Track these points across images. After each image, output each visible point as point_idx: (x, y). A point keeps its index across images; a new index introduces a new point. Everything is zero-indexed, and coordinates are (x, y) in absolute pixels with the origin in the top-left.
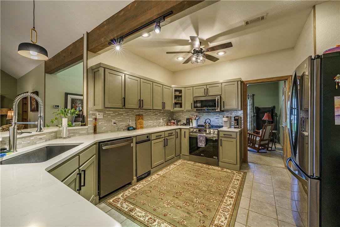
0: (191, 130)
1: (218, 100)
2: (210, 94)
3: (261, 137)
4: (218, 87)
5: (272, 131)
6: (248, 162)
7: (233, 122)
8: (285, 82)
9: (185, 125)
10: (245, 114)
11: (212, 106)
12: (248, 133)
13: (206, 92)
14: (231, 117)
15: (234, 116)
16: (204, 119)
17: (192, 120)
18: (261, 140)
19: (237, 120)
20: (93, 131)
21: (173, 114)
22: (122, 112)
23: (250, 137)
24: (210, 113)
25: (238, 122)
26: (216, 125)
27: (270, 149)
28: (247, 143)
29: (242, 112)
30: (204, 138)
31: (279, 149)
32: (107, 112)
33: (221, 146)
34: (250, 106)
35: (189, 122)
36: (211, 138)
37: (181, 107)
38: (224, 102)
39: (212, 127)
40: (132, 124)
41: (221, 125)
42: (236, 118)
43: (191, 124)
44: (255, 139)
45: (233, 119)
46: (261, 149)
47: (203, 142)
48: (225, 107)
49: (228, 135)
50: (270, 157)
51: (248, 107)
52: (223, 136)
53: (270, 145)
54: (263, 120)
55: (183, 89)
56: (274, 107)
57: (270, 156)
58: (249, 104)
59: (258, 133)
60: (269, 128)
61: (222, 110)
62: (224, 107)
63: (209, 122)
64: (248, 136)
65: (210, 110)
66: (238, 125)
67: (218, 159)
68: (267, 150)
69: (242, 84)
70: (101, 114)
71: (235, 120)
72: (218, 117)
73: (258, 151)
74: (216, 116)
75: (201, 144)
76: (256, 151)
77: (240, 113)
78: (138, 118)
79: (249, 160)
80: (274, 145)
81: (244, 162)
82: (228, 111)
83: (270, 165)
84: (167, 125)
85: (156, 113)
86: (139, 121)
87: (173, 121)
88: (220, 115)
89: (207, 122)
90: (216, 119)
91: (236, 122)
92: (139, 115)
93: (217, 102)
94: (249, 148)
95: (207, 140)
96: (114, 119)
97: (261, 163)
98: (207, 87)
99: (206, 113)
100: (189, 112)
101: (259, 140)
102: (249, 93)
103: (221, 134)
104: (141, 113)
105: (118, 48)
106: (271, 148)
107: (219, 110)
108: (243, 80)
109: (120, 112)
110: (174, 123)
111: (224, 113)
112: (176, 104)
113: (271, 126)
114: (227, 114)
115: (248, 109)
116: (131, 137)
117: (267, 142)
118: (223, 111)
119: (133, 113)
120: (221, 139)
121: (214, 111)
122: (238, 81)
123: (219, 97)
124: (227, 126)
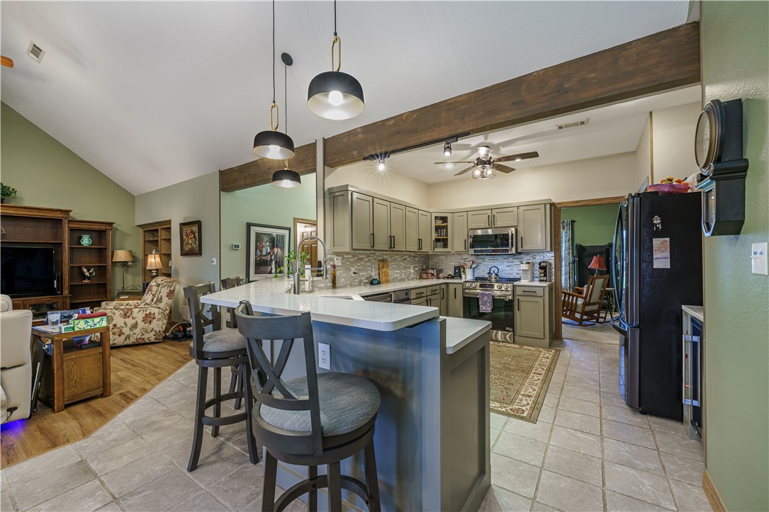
0: (467, 285)
1: (512, 234)
2: (498, 225)
3: (585, 298)
4: (512, 213)
5: (604, 289)
6: (562, 338)
7: (537, 272)
9: (452, 277)
10: (558, 258)
11: (502, 245)
12: (563, 292)
13: (492, 221)
14: (533, 264)
15: (539, 261)
16: (486, 266)
17: (464, 269)
18: (585, 304)
19: (544, 268)
20: (331, 284)
21: (429, 259)
22: (362, 256)
23: (566, 300)
24: (496, 257)
25: (545, 272)
26: (508, 276)
27: (601, 320)
28: (561, 309)
29: (553, 255)
30: (491, 297)
32: (345, 256)
33: (518, 310)
34: (567, 243)
35: (460, 272)
36: (502, 298)
37: (445, 246)
38: (521, 238)
39: (500, 280)
40: (374, 275)
41: (517, 276)
42: (542, 264)
43: (463, 276)
44: (574, 302)
45: (537, 266)
46: (585, 320)
47: (488, 305)
48: (524, 246)
49: (530, 293)
50: (600, 331)
51: (563, 245)
52: (522, 294)
53: (602, 315)
54: (590, 269)
55: (449, 216)
56: (611, 246)
58: (564, 238)
59: (581, 292)
60: (599, 282)
61: (519, 251)
62: (522, 247)
63: (496, 272)
64: (563, 298)
65: (498, 251)
66: (545, 275)
67: (513, 331)
68: (597, 321)
69: (553, 208)
70: (340, 258)
71: (541, 268)
72: (511, 264)
73: (581, 323)
74: (508, 262)
75: (484, 308)
76: (578, 323)
77: (550, 257)
78: (381, 266)
79: (564, 335)
80: (608, 314)
81: (556, 338)
82: (528, 253)
83: (600, 342)
84: (421, 278)
85: (405, 257)
86: (384, 270)
87: (431, 271)
88: (515, 260)
89: (492, 272)
90: (508, 266)
91: (543, 271)
92: (383, 260)
93: (510, 238)
94: (564, 319)
95: (495, 301)
96: (353, 266)
97: (585, 339)
98: (492, 214)
99: (490, 257)
100: (459, 254)
101: (581, 304)
102: (565, 218)
103: (519, 291)
104: (385, 257)
105: (381, 167)
106: (605, 318)
107: (514, 251)
108: (554, 201)
109: (360, 256)
110: (433, 275)
111: (522, 256)
112: (437, 240)
113: (602, 280)
114: (526, 258)
115: (563, 248)
116: (388, 293)
117: (596, 307)
118: (520, 253)
119: (375, 257)
120: (518, 299)
121: (506, 254)
122: (545, 205)
123: (513, 229)
124: (528, 279)
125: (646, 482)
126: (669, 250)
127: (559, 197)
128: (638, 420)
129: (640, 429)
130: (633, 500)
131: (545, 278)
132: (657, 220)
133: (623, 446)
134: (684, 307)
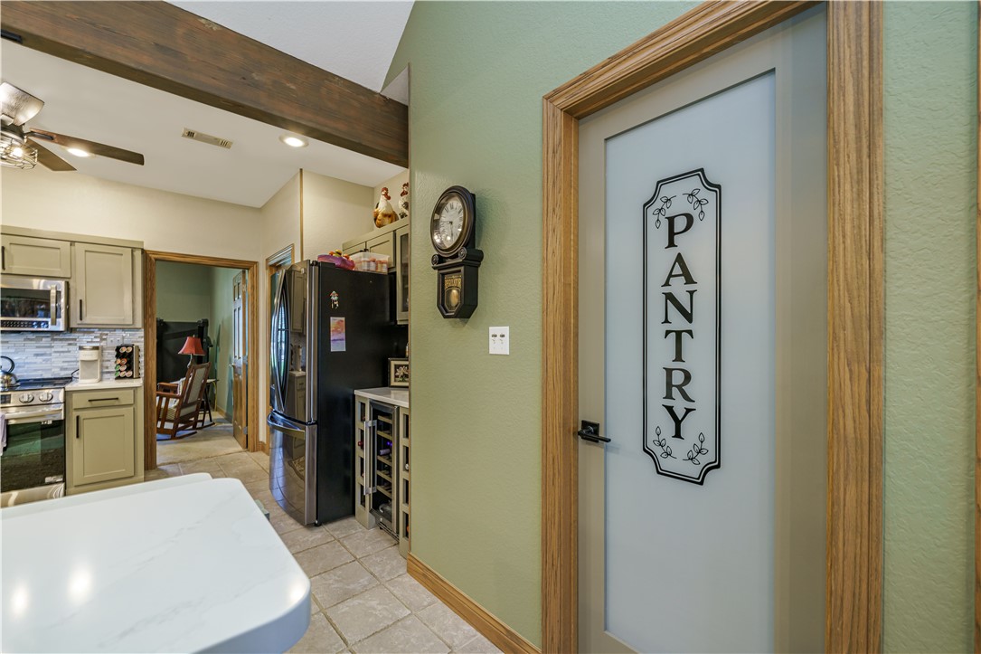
1: (58, 293)
2: (16, 269)
3: (181, 397)
4: (58, 251)
5: (205, 381)
6: (157, 466)
7: (112, 362)
8: (244, 272)
10: (151, 339)
11: (27, 313)
14: (104, 349)
15: (116, 345)
18: (180, 407)
19: (126, 355)
25: (129, 363)
27: (199, 425)
29: (142, 334)
31: (220, 421)
33: (78, 436)
36: (34, 420)
38: (81, 301)
41: (63, 374)
42: (123, 350)
45: (111, 354)
46: (179, 430)
48: (84, 317)
49: (105, 401)
50: (205, 440)
52: (89, 405)
53: (201, 417)
54: (182, 355)
56: (206, 323)
57: (206, 438)
59: (173, 389)
60: (200, 373)
61: (72, 326)
62: (81, 319)
66: (130, 368)
67: (64, 481)
68: (195, 428)
69: (146, 257)
71: (119, 355)
72: (48, 351)
73: (174, 435)
74: (37, 347)
76: (170, 436)
79: (159, 460)
80: (207, 415)
82: (88, 330)
83: (214, 455)
90: (37, 355)
91: (125, 361)
93: (53, 300)
97: (191, 457)
101: (176, 407)
103: (77, 401)
106: (203, 421)
107: (61, 326)
108: (148, 246)
111: (78, 335)
113: (204, 369)
114: (85, 340)
117: (193, 408)
118: (74, 330)
120: (78, 417)
122: (133, 249)
123: (62, 284)
124: (95, 377)
125: (374, 603)
126: (344, 330)
127: (157, 243)
128: (319, 536)
129: (327, 545)
130: (379, 635)
131: (130, 373)
132: (334, 297)
133: (327, 577)
134: (357, 392)
